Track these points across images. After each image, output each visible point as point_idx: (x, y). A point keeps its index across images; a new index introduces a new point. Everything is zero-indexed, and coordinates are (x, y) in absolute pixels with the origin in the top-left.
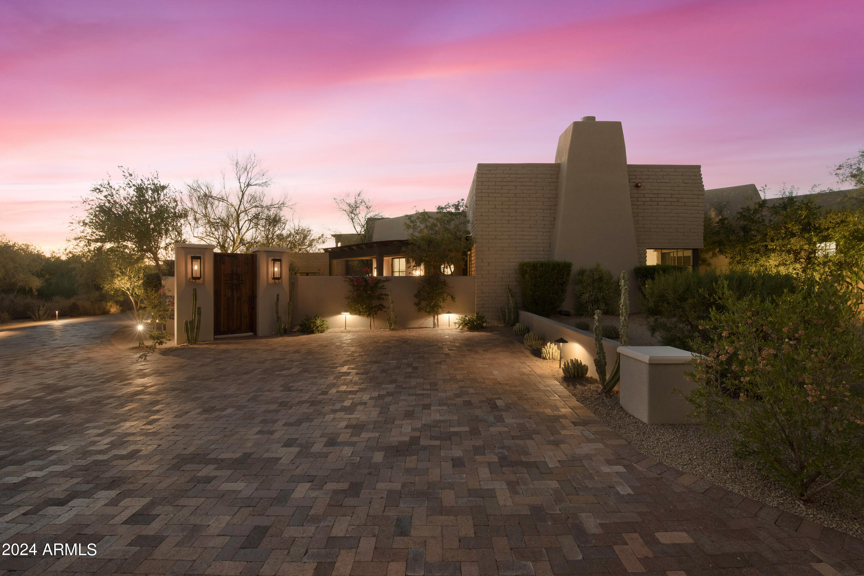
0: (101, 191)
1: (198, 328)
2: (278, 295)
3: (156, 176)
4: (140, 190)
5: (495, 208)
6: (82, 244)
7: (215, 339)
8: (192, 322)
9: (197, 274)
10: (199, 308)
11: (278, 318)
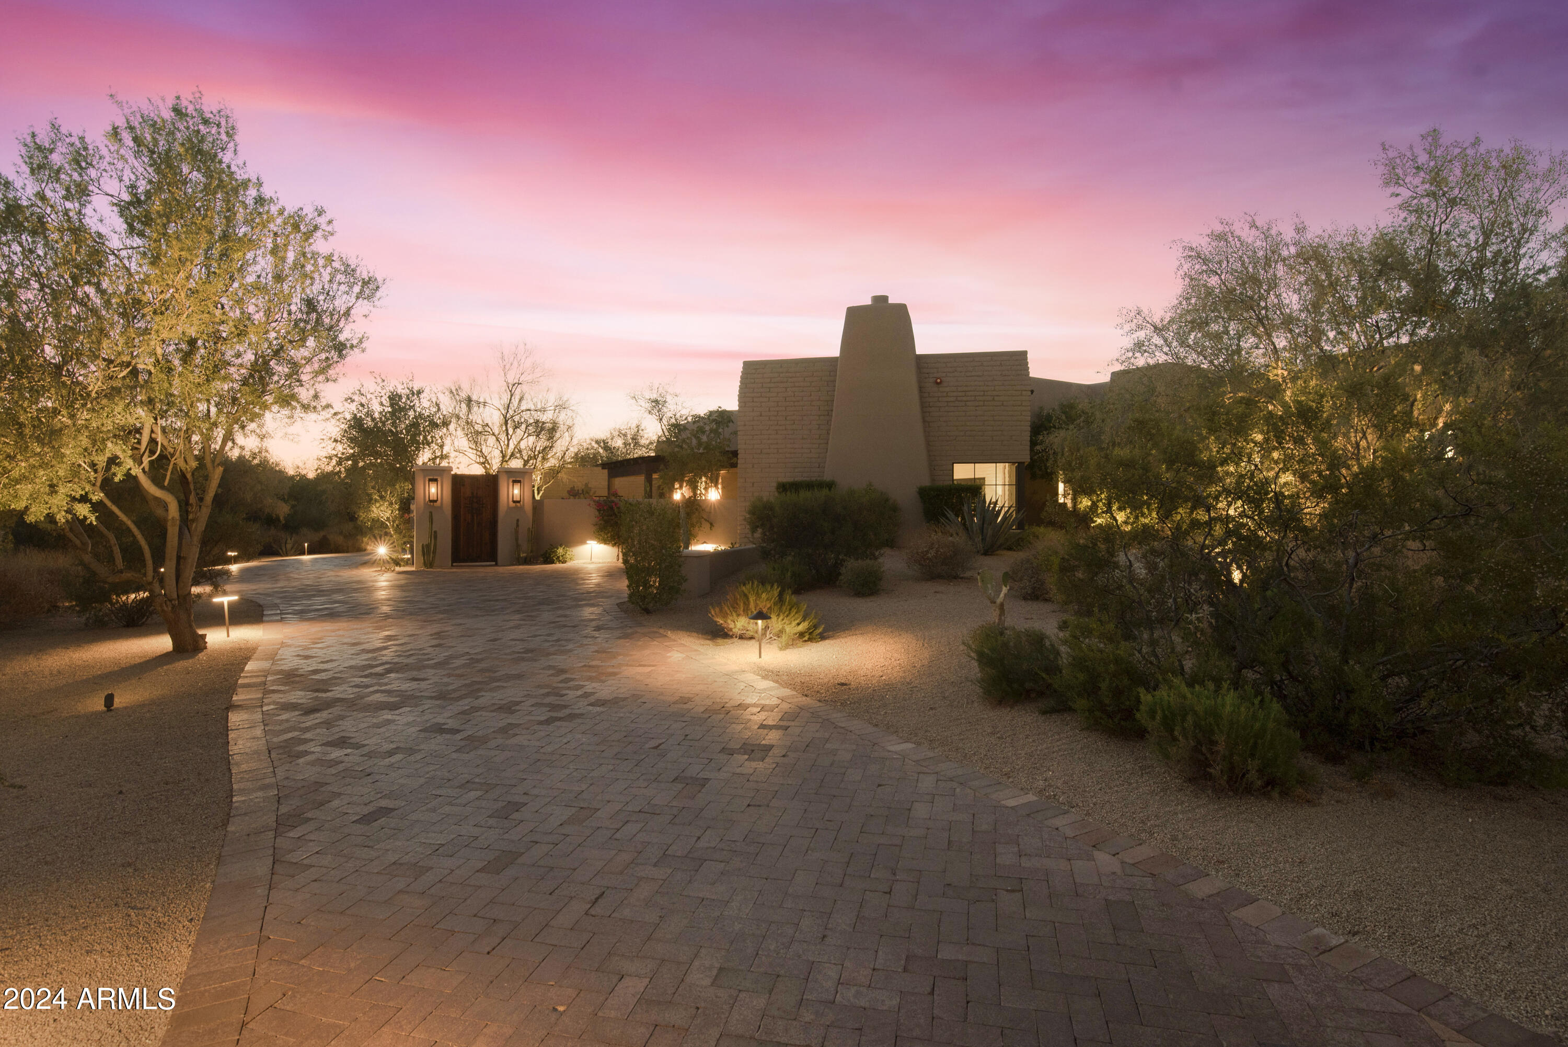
0: (353, 401)
1: (434, 552)
2: (518, 520)
3: (411, 378)
4: (394, 398)
5: (761, 416)
6: (334, 462)
7: (452, 565)
8: (428, 546)
9: (433, 497)
10: (435, 532)
11: (518, 546)
